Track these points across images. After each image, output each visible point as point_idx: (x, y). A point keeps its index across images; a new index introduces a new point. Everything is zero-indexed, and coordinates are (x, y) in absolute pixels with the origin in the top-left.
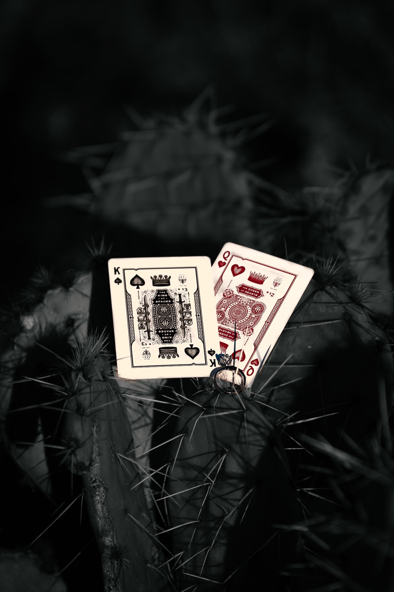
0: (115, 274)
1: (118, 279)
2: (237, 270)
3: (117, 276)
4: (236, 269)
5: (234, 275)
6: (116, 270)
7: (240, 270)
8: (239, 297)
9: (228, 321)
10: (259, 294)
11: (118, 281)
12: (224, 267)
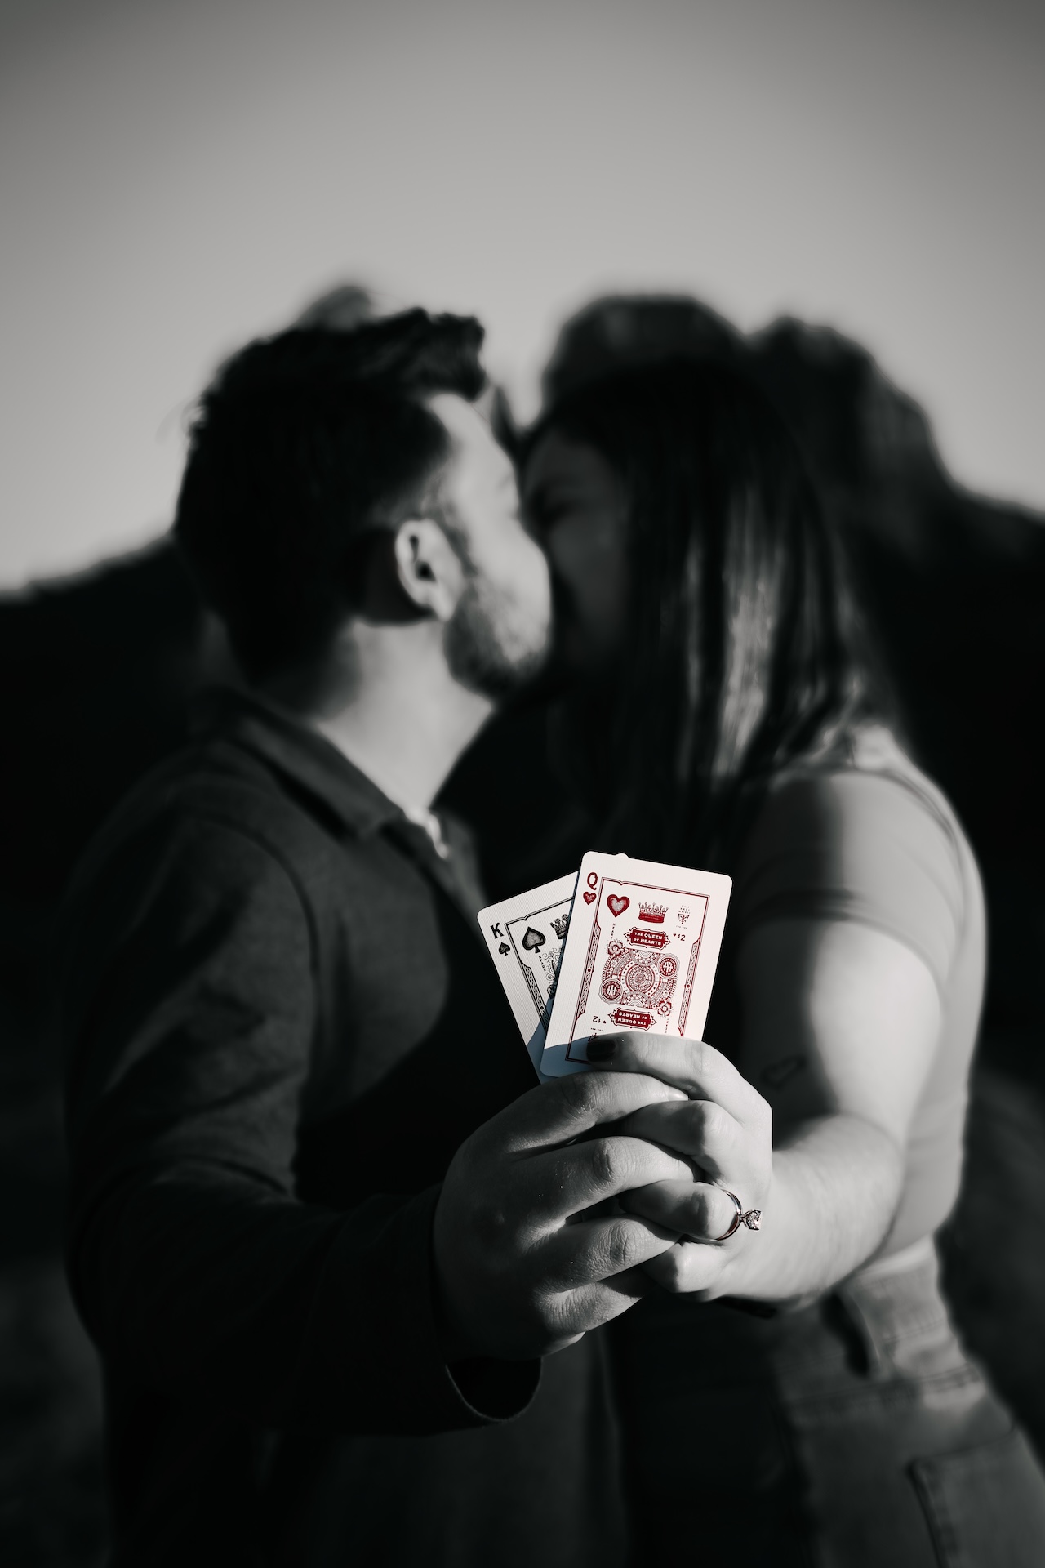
0: (496, 937)
1: (503, 945)
2: (619, 905)
3: (500, 940)
4: (614, 901)
5: (616, 914)
6: (495, 931)
7: (622, 903)
8: (634, 952)
9: (629, 997)
10: (662, 940)
11: (504, 949)
12: (595, 903)
